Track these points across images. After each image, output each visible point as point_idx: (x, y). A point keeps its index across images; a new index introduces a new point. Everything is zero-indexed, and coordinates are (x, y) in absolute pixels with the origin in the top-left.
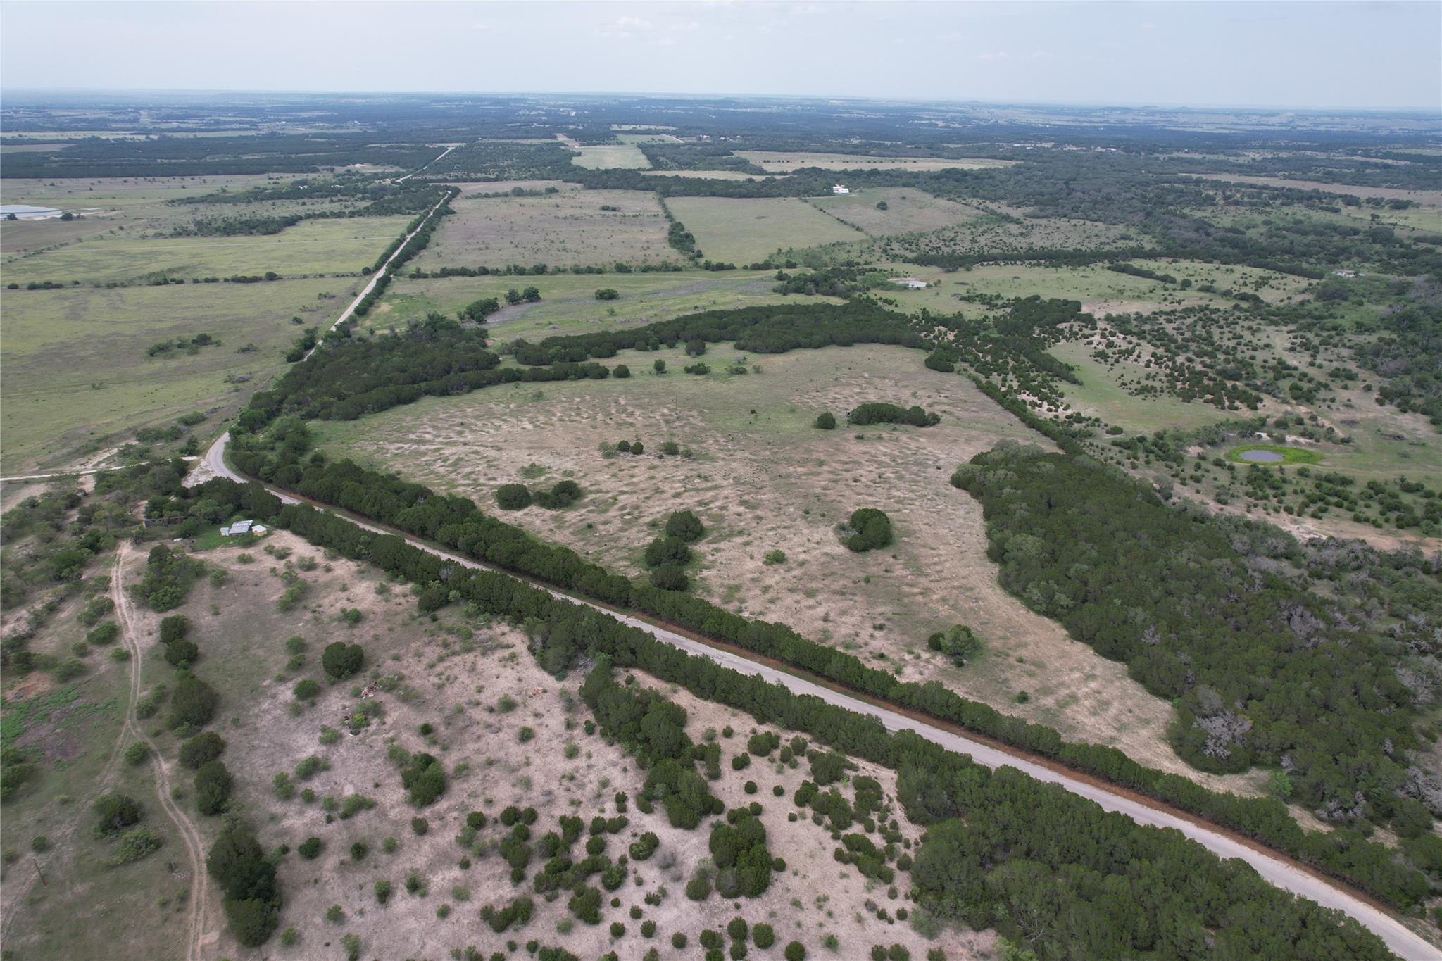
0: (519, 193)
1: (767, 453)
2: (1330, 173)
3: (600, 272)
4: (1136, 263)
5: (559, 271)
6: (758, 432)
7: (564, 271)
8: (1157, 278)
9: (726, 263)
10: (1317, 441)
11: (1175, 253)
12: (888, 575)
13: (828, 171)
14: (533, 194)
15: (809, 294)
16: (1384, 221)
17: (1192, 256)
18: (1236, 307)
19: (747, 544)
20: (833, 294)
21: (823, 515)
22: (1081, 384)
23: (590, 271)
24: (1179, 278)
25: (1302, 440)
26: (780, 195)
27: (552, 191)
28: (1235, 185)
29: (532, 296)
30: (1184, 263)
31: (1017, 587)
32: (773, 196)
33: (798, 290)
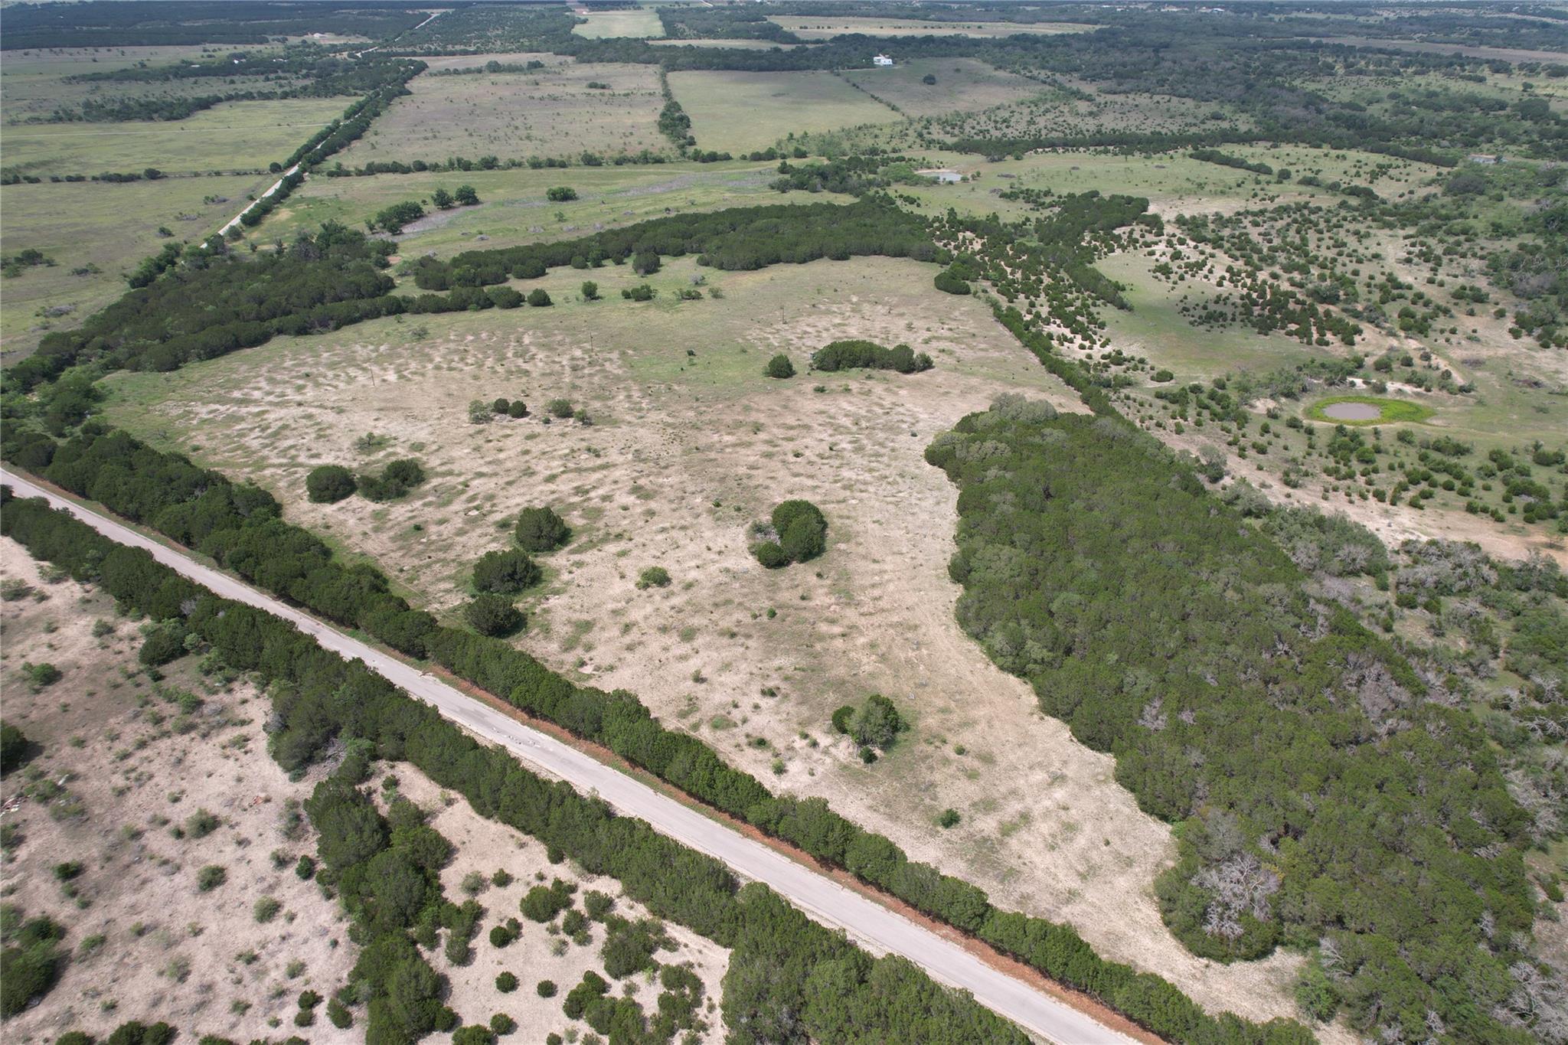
0: (495, 68)
1: (691, 414)
2: (1477, 34)
3: (563, 165)
4: (1225, 150)
5: (514, 164)
6: (687, 381)
7: (520, 165)
8: (1249, 168)
9: (720, 152)
10: (1428, 390)
11: (1275, 135)
12: (804, 603)
13: (873, 38)
14: (512, 69)
15: (814, 191)
16: (1538, 91)
17: (1296, 139)
18: (1343, 205)
19: (623, 554)
20: (843, 191)
21: (739, 509)
22: (1130, 309)
23: (551, 164)
24: (1276, 167)
25: (1408, 388)
26: (808, 68)
27: (535, 66)
28: (1360, 50)
29: (469, 198)
30: (1286, 148)
31: (976, 628)
32: (800, 69)
33: (801, 186)
